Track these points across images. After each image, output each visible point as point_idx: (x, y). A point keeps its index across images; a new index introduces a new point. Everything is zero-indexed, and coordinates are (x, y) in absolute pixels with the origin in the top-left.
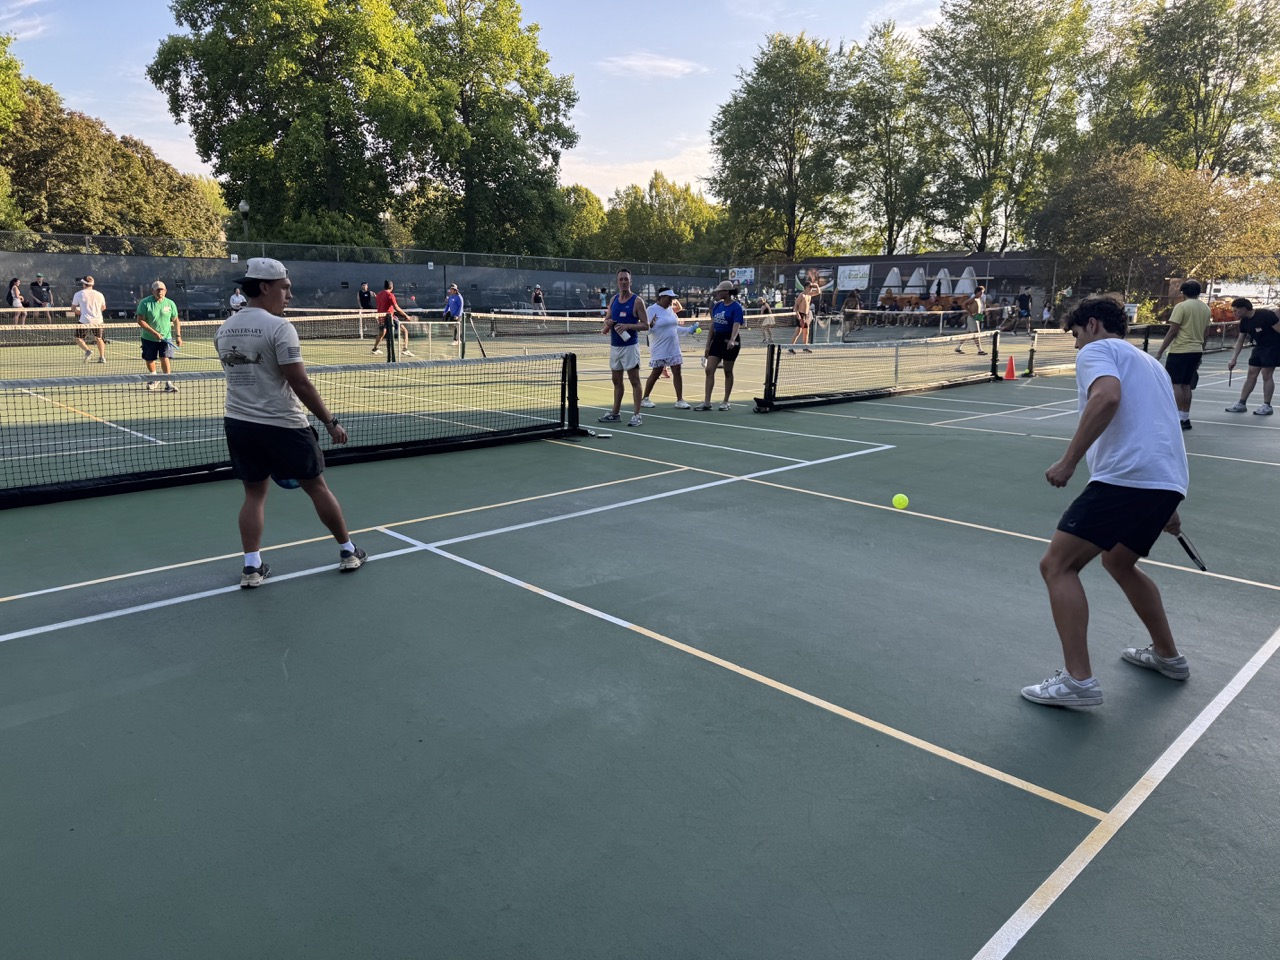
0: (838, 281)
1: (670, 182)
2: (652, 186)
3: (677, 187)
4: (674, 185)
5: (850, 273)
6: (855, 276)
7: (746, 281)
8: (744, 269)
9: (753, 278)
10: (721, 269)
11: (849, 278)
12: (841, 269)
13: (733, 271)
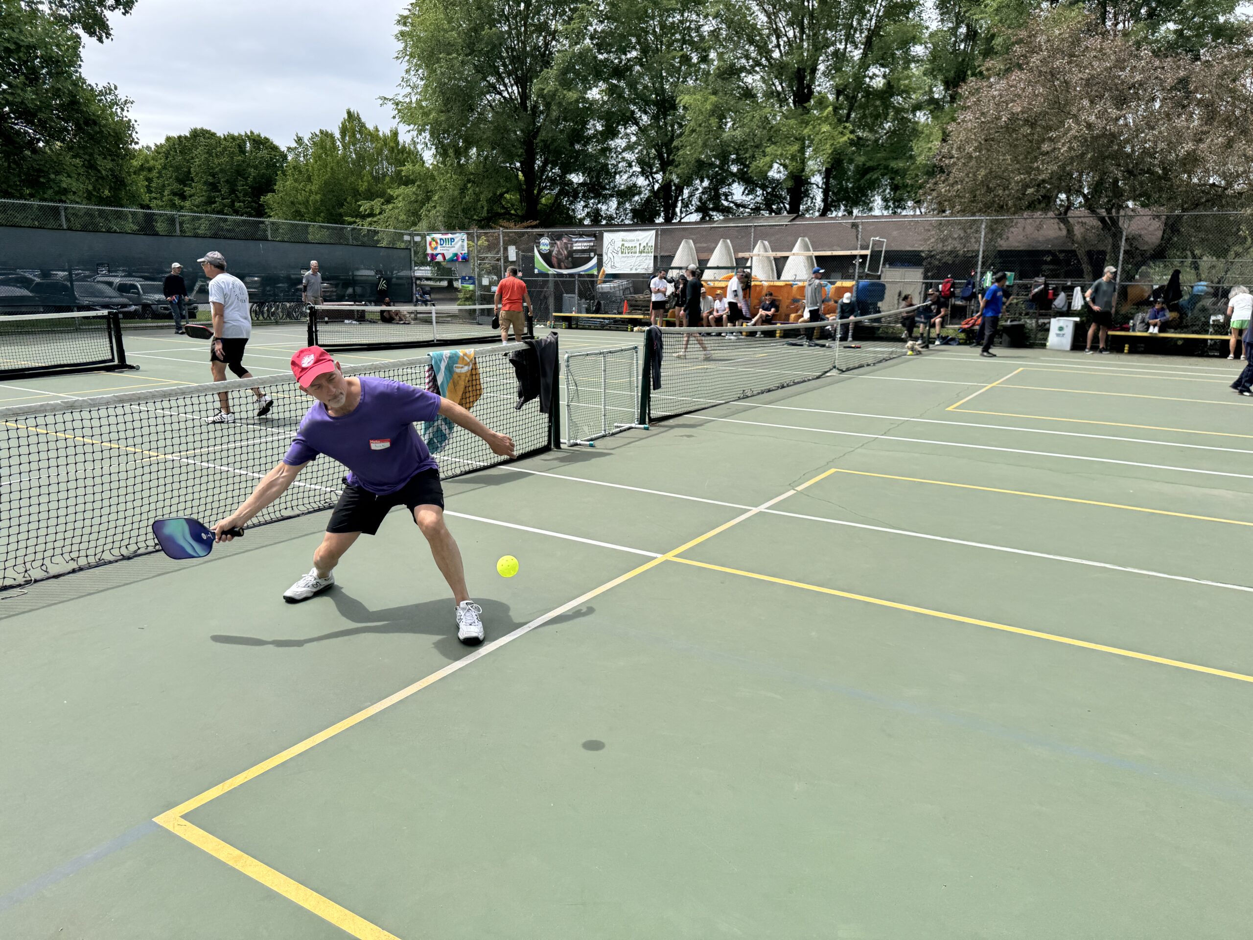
0: (605, 258)
1: (370, 126)
2: (344, 131)
3: (381, 134)
4: (377, 130)
5: (623, 245)
6: (631, 250)
7: (456, 255)
8: (450, 236)
9: (466, 251)
10: (412, 235)
11: (622, 253)
12: (608, 237)
13: (433, 239)
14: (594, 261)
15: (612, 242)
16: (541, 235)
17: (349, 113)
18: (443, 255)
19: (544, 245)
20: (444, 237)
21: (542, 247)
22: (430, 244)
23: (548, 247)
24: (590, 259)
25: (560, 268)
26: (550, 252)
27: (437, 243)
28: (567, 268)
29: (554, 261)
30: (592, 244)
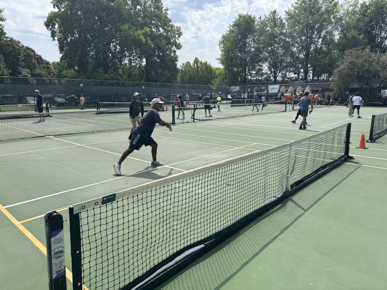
0: (269, 90)
1: (200, 61)
2: (195, 62)
3: (203, 62)
6: (274, 89)
9: (239, 90)
10: (228, 87)
11: (272, 89)
12: (269, 86)
13: (232, 88)
14: (266, 91)
15: (270, 87)
16: (255, 86)
17: (196, 58)
18: (234, 91)
20: (234, 87)
21: (255, 89)
26: (257, 89)
28: (260, 92)
29: (258, 91)
30: (266, 88)
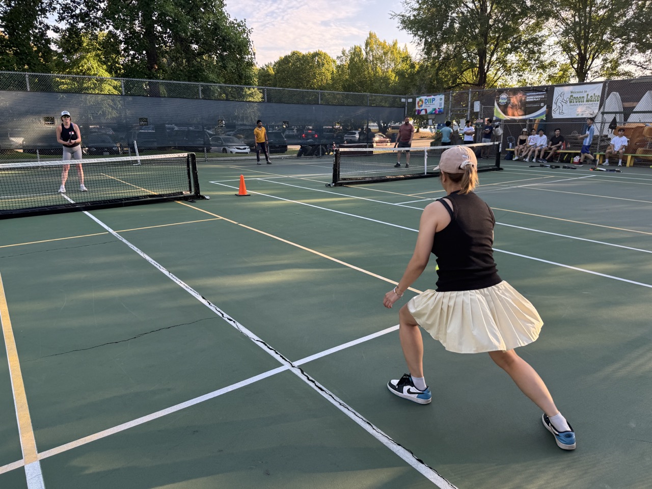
0: (554, 107)
1: (382, 40)
2: (367, 44)
3: (387, 44)
4: (385, 42)
5: (572, 96)
7: (435, 109)
8: (433, 97)
9: (443, 107)
10: (407, 98)
11: (570, 102)
13: (420, 100)
14: (544, 109)
15: (562, 94)
16: (501, 92)
17: (370, 34)
18: (426, 110)
19: (502, 99)
20: (428, 98)
21: (500, 101)
22: (418, 103)
23: (506, 101)
24: (541, 107)
25: (514, 116)
27: (423, 102)
29: (510, 110)
30: (543, 97)
